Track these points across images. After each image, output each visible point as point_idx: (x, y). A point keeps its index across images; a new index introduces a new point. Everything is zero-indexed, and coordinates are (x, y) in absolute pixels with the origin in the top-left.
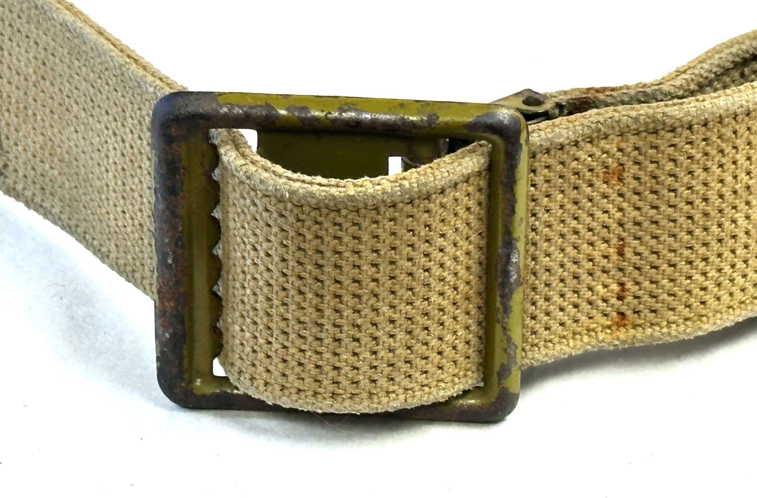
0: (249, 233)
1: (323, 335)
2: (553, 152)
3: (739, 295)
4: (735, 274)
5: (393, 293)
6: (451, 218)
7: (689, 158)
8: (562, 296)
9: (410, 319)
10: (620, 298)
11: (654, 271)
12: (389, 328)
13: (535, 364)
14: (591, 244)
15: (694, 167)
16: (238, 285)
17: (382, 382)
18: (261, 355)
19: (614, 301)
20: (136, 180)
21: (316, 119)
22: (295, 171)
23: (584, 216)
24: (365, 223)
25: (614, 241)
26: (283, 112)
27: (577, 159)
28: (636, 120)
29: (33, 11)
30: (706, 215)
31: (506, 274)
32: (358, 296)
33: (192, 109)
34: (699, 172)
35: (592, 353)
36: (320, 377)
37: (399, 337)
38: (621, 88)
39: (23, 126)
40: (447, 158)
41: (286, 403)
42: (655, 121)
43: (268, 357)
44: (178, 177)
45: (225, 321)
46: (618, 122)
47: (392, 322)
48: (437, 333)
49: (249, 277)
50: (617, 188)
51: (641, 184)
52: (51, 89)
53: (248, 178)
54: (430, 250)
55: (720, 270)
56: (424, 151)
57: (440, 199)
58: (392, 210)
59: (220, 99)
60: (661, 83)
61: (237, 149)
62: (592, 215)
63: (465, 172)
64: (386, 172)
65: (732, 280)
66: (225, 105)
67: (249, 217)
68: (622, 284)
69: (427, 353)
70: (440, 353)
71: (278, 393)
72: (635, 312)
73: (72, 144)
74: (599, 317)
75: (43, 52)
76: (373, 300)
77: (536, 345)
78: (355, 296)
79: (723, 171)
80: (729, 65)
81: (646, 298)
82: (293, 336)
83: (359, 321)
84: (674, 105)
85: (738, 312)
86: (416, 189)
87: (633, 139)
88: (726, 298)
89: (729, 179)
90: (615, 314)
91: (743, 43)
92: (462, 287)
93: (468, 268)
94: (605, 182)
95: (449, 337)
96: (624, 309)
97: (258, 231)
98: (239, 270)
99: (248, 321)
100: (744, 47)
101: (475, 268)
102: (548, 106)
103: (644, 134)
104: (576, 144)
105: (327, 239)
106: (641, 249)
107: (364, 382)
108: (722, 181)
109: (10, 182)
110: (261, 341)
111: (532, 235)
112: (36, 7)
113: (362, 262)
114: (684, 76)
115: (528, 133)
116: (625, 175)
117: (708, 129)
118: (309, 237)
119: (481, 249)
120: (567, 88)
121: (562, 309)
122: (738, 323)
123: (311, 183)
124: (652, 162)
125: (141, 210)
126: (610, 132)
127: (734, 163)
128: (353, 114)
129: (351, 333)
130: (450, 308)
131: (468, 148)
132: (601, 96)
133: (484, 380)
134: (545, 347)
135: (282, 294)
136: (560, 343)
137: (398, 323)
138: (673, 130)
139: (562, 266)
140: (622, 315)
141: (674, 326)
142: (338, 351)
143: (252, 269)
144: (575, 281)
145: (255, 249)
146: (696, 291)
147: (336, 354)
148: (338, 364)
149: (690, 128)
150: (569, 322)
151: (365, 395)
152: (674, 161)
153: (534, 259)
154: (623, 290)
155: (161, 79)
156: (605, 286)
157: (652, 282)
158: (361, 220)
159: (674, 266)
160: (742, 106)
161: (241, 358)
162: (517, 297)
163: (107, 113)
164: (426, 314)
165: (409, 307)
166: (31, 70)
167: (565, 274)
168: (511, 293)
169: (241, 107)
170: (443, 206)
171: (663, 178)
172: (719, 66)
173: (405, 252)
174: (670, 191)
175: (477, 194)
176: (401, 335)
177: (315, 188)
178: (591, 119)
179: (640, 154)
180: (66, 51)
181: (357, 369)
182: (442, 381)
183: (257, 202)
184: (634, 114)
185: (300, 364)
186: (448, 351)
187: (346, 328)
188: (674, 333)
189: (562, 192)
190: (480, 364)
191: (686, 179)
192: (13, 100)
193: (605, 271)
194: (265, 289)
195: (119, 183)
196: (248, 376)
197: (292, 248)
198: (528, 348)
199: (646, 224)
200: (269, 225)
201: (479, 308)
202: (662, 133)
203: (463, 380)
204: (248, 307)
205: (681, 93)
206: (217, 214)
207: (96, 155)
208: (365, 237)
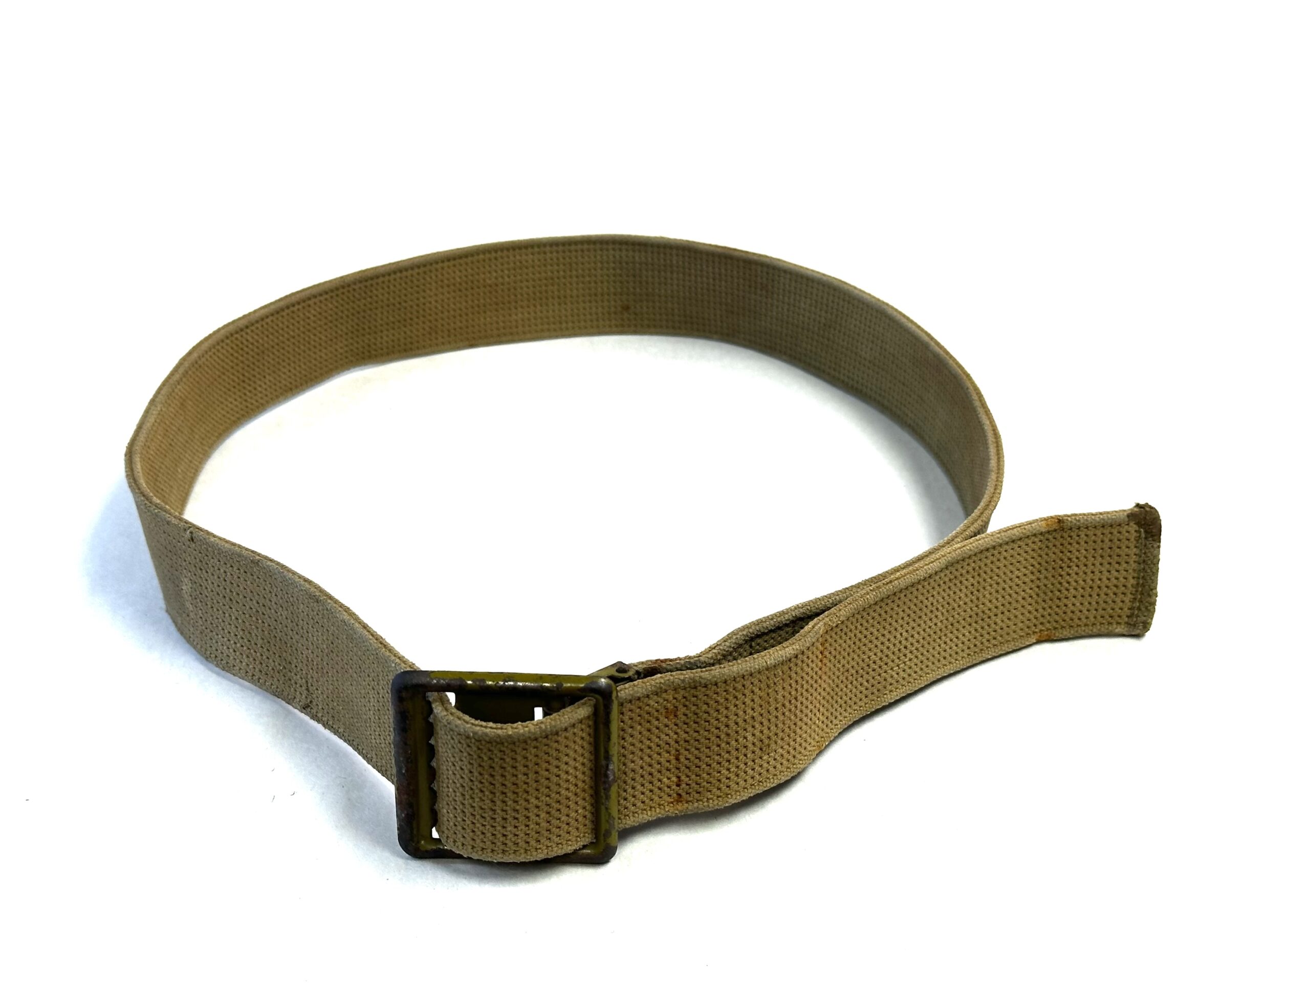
0: (450, 755)
1: (496, 816)
2: (633, 702)
3: (750, 781)
4: (747, 769)
5: (537, 790)
6: (572, 745)
7: (716, 702)
8: (643, 785)
9: (548, 805)
10: (678, 785)
11: (698, 769)
12: (536, 811)
13: (627, 827)
14: (659, 754)
15: (720, 707)
16: (445, 785)
17: (533, 843)
18: (459, 828)
19: (674, 787)
20: (386, 717)
21: (489, 687)
22: (476, 719)
23: (654, 738)
24: (519, 750)
25: (673, 752)
26: (469, 682)
27: (648, 705)
28: (683, 681)
29: (325, 612)
30: (728, 735)
31: (606, 776)
32: (516, 793)
33: (415, 681)
34: (722, 710)
35: (662, 818)
36: (495, 841)
37: (542, 816)
38: (676, 659)
39: (321, 679)
40: (568, 709)
41: (475, 856)
42: (695, 681)
43: (464, 829)
44: (407, 722)
45: (439, 806)
46: (673, 682)
47: (537, 807)
48: (565, 813)
49: (451, 781)
50: (673, 721)
51: (688, 718)
52: (336, 658)
53: (449, 723)
54: (560, 764)
55: (738, 767)
56: (556, 704)
57: (564, 734)
58: (535, 742)
59: (432, 675)
60: (700, 656)
61: (443, 705)
62: (659, 737)
63: (580, 717)
64: (533, 718)
65: (746, 772)
66: (435, 678)
67: (450, 746)
68: (679, 777)
69: (560, 825)
70: (568, 824)
71: (470, 850)
72: (687, 793)
73: (349, 692)
74: (665, 797)
75: (331, 636)
76: (525, 795)
77: (628, 815)
78: (514, 793)
79: (738, 709)
80: (741, 642)
81: (694, 785)
82: (478, 817)
83: (518, 807)
84: (707, 671)
85: (750, 791)
86: (549, 730)
87: (682, 692)
88: (742, 783)
89: (741, 713)
90: (675, 795)
91: (751, 628)
92: (580, 784)
93: (584, 773)
94: (666, 718)
95: (573, 814)
96: (680, 792)
97: (455, 755)
98: (445, 777)
99: (451, 807)
100: (751, 630)
101: (588, 772)
102: (631, 673)
103: (688, 689)
104: (648, 696)
105: (496, 760)
106: (689, 756)
107: (522, 844)
108: (736, 715)
109: (314, 711)
110: (459, 819)
111: (622, 751)
112: (327, 609)
113: (518, 773)
114: (714, 651)
115: (617, 692)
116: (679, 713)
117: (727, 685)
118: (485, 759)
119: (591, 761)
120: (644, 660)
121: (643, 793)
122: (750, 797)
123: (486, 727)
124: (694, 705)
125: (389, 735)
126: (667, 688)
127: (744, 703)
128: (512, 683)
129: (513, 814)
130: (573, 797)
131: (582, 701)
132: (664, 665)
133: (596, 838)
134: (634, 816)
135: (470, 792)
136: (642, 813)
137: (541, 808)
138: (706, 686)
139: (642, 768)
140: (679, 795)
141: (711, 801)
142: (505, 825)
143: (453, 777)
144: (650, 776)
145: (454, 765)
146: (724, 780)
147: (504, 827)
148: (505, 833)
149: (716, 684)
150: (647, 801)
151: (522, 851)
152: (707, 704)
153: (624, 764)
154: (680, 781)
155: (399, 658)
156: (669, 779)
157: (697, 776)
158: (516, 749)
159: (710, 765)
160: (747, 671)
161: (448, 829)
162: (614, 789)
163: (369, 676)
164: (559, 802)
165: (548, 798)
166: (325, 646)
167: (644, 772)
168: (610, 786)
169: (444, 680)
170: (566, 738)
171: (701, 714)
172: (735, 643)
173: (544, 766)
174: (705, 721)
175: (588, 729)
176: (543, 815)
177: (488, 730)
178: (657, 681)
179: (687, 701)
180: (345, 637)
181: (517, 835)
182: (569, 840)
183: (454, 737)
184: (682, 677)
185: (483, 833)
186: (573, 822)
187: (509, 812)
188: (711, 805)
189: (640, 724)
190: (593, 829)
191: (715, 714)
192: (315, 663)
193: (668, 770)
194: (461, 789)
195: (377, 718)
196: (452, 840)
197: (476, 765)
198: (622, 817)
199: (692, 741)
200: (461, 752)
201: (592, 796)
202: (699, 688)
203: (583, 839)
204: (451, 799)
205: (712, 661)
206: (432, 742)
207: (363, 700)
208: (519, 758)
